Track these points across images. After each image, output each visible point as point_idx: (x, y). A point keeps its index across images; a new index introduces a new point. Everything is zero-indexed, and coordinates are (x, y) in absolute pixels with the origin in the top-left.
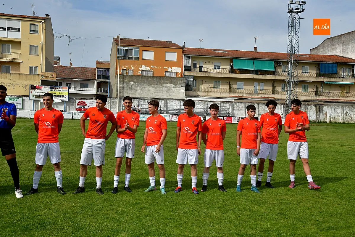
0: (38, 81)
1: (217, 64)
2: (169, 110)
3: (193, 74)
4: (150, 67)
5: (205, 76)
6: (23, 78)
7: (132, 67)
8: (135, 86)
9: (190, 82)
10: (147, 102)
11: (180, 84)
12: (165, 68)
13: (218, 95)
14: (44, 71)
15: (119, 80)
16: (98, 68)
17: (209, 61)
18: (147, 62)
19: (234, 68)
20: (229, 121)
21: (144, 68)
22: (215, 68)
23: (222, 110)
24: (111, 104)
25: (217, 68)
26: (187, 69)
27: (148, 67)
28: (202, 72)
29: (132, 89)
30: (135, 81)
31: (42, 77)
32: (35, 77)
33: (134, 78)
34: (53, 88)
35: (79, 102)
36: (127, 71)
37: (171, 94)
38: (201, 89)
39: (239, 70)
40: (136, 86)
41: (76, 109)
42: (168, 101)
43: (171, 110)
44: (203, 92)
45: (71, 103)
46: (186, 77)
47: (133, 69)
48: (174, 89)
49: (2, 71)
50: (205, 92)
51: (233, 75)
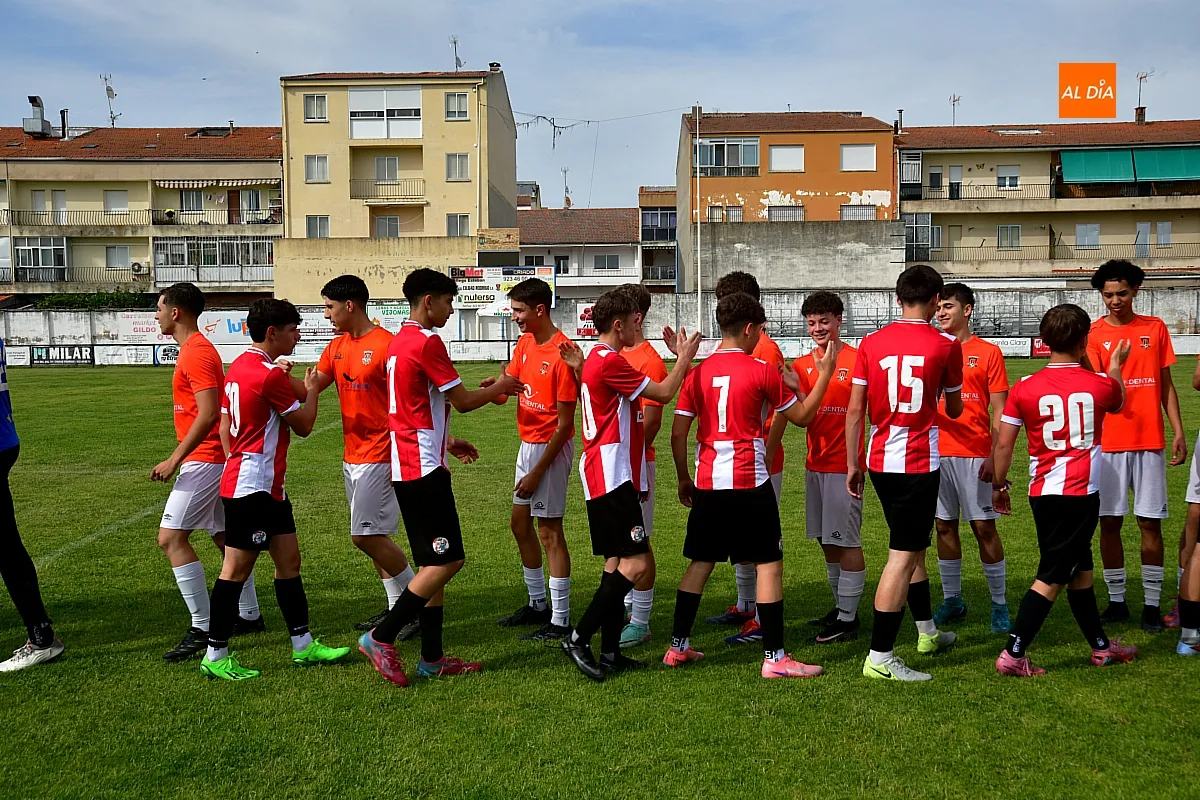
0: (470, 256)
1: (1007, 173)
2: (855, 323)
3: (929, 208)
4: (794, 196)
5: (968, 211)
7: (740, 199)
8: (748, 255)
9: (920, 235)
11: (887, 242)
12: (840, 194)
13: (1014, 268)
14: (485, 225)
15: (701, 240)
16: (643, 209)
17: (980, 164)
18: (785, 181)
19: (1066, 180)
21: (775, 198)
22: (1001, 185)
23: (1025, 315)
24: (677, 311)
25: (1007, 183)
26: (911, 192)
27: (788, 195)
28: (958, 198)
29: (739, 263)
30: (750, 239)
31: (482, 244)
32: (463, 243)
33: (745, 230)
34: (511, 273)
35: (586, 311)
36: (725, 212)
37: (862, 274)
38: (958, 254)
39: (1083, 185)
40: (753, 253)
41: (579, 331)
42: (852, 295)
43: (863, 323)
44: (963, 262)
45: (564, 315)
46: (907, 217)
47: (742, 203)
48: (871, 258)
49: (375, 234)
50: (971, 262)
51: (1065, 205)
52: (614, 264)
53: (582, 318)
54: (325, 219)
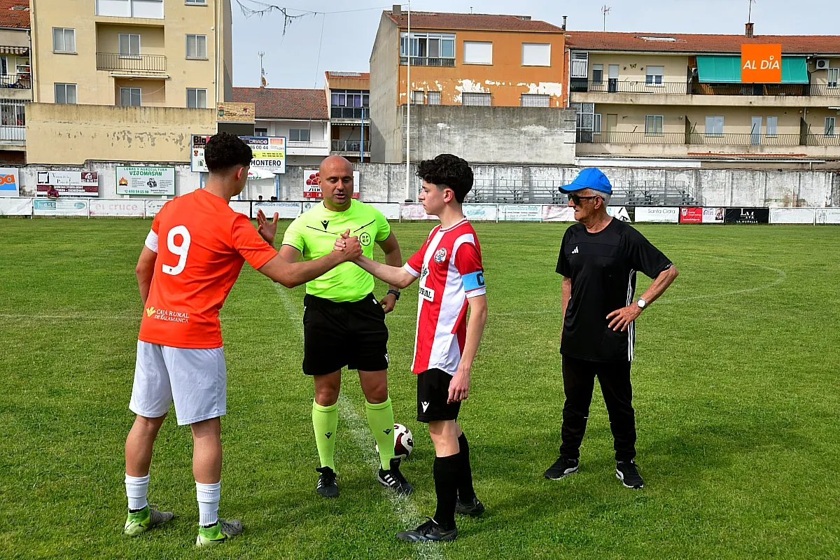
0: (210, 126)
1: (654, 72)
2: (535, 192)
3: (593, 99)
4: (483, 85)
5: (623, 103)
6: (174, 119)
7: (439, 86)
8: (449, 134)
9: (585, 121)
10: (479, 172)
11: (561, 126)
12: (521, 84)
13: (659, 151)
14: (221, 99)
15: (410, 119)
16: (332, 90)
17: (633, 64)
18: (476, 72)
19: (701, 79)
20: (693, 217)
21: (468, 85)
22: (649, 81)
23: (670, 189)
24: (389, 179)
25: (654, 80)
26: (579, 85)
27: (479, 84)
28: (615, 92)
29: (440, 139)
30: (450, 120)
31: (221, 116)
32: (203, 114)
33: (447, 112)
35: (312, 177)
36: (426, 96)
37: (540, 152)
38: (614, 137)
39: (712, 84)
40: (452, 132)
41: (305, 194)
42: (533, 169)
43: (541, 192)
44: (619, 144)
45: (293, 180)
46: (575, 106)
47: (440, 89)
48: (548, 139)
49: (120, 102)
50: (625, 144)
51: (698, 100)
52: (305, 137)
53: (308, 183)
54: (72, 87)
